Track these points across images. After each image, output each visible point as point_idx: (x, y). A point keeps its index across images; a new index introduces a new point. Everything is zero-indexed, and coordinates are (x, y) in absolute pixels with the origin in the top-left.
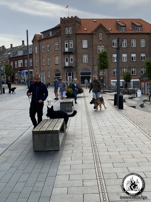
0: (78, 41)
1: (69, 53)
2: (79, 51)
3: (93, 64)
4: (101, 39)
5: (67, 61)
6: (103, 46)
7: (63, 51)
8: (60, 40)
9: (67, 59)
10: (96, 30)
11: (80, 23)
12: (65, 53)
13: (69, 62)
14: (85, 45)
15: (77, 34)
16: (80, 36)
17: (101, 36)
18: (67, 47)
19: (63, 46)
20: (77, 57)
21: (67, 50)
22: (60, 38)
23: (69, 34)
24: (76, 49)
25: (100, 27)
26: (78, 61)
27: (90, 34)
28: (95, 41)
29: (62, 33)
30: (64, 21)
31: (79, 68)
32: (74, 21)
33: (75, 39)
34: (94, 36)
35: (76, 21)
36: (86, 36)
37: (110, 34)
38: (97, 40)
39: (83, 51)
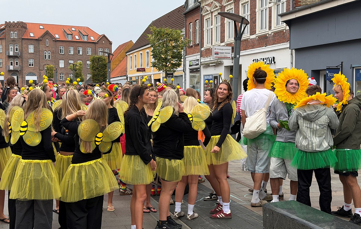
0: (24, 46)
1: (14, 57)
2: (25, 55)
3: (39, 68)
4: (48, 45)
5: (12, 65)
6: (49, 52)
7: (7, 54)
8: (4, 44)
9: (12, 63)
10: (43, 36)
11: (26, 28)
12: (10, 57)
13: (14, 66)
14: (31, 49)
15: (23, 39)
16: (26, 41)
17: (48, 41)
18: (11, 50)
19: (7, 49)
20: (22, 61)
21: (11, 54)
22: (4, 41)
23: (14, 39)
24: (22, 53)
25: (47, 33)
26: (24, 66)
27: (37, 39)
28: (42, 47)
29: (7, 37)
30: (9, 26)
31: (24, 72)
32: (20, 26)
33: (20, 43)
34: (40, 42)
35: (22, 26)
36: (32, 42)
37: (56, 41)
38: (44, 46)
39: (29, 56)
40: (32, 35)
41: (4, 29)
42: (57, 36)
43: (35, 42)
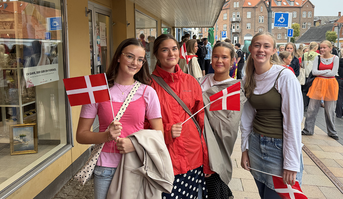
0: (244, 13)
1: (236, 22)
2: (244, 20)
3: (255, 30)
4: (262, 11)
5: (234, 28)
6: (263, 17)
7: (231, 20)
8: (228, 12)
10: (258, 4)
12: (233, 22)
13: (236, 29)
14: (249, 15)
15: (243, 7)
16: (246, 9)
17: (262, 9)
18: (234, 17)
19: (231, 16)
20: (242, 25)
21: (234, 20)
22: (228, 10)
23: (236, 8)
24: (242, 19)
25: (262, 2)
26: (243, 28)
27: (254, 7)
28: (257, 13)
29: (231, 7)
31: (243, 33)
33: (241, 11)
34: (256, 9)
36: (250, 9)
38: (259, 12)
39: (247, 21)
40: (249, 4)
43: (253, 9)
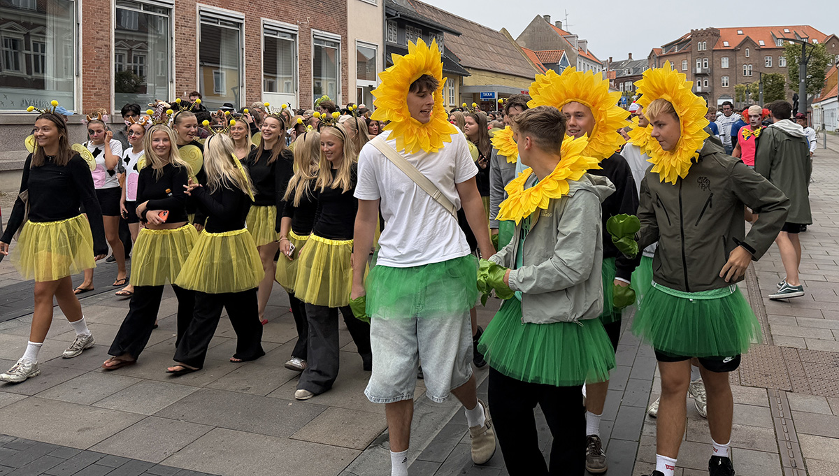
0: (716, 59)
1: (703, 75)
2: (716, 72)
4: (748, 56)
5: (699, 85)
6: (750, 65)
7: (694, 72)
8: (689, 58)
9: (699, 82)
10: (741, 45)
11: (718, 35)
12: (697, 75)
13: (703, 87)
14: (725, 63)
15: (714, 50)
16: (719, 53)
17: (748, 52)
18: (699, 67)
19: (693, 65)
20: (713, 80)
21: (699, 71)
22: (689, 56)
23: (703, 51)
24: (712, 70)
25: (747, 40)
26: (715, 86)
27: (733, 50)
28: (739, 59)
29: (693, 50)
30: (696, 34)
31: (716, 94)
32: (710, 34)
33: (711, 56)
34: (738, 53)
35: (713, 34)
36: (727, 53)
37: (760, 50)
38: (742, 57)
39: (722, 72)
40: (726, 44)
41: (690, 40)
42: (762, 43)
43: (731, 53)
